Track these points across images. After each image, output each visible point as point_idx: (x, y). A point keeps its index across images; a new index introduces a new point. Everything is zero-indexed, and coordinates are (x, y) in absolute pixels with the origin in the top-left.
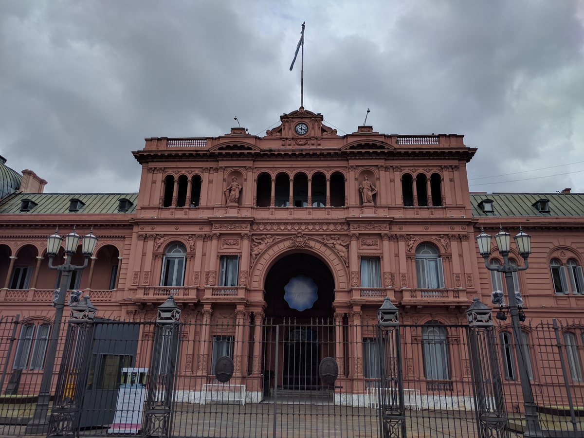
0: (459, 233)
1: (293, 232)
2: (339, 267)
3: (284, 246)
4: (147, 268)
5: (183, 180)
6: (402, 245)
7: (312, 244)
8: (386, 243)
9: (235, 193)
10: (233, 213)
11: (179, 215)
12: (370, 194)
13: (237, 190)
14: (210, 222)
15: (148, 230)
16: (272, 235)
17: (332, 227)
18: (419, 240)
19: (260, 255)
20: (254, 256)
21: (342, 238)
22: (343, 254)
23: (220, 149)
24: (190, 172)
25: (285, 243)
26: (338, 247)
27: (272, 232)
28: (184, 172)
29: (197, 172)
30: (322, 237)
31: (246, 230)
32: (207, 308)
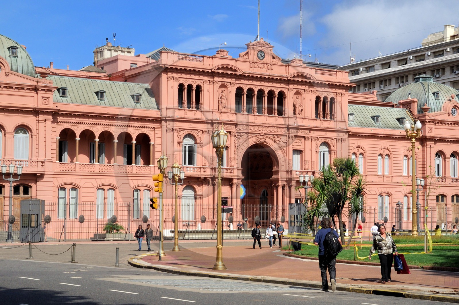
0: (342, 138)
1: (257, 132)
3: (252, 141)
6: (314, 143)
7: (268, 140)
8: (306, 142)
10: (224, 117)
11: (190, 115)
12: (300, 109)
13: (226, 100)
15: (172, 124)
16: (247, 133)
17: (279, 130)
18: (322, 141)
19: (240, 146)
22: (284, 148)
23: (217, 69)
24: (195, 82)
25: (253, 138)
26: (281, 143)
27: (247, 131)
28: (190, 82)
29: (199, 83)
30: (273, 136)
31: (233, 129)
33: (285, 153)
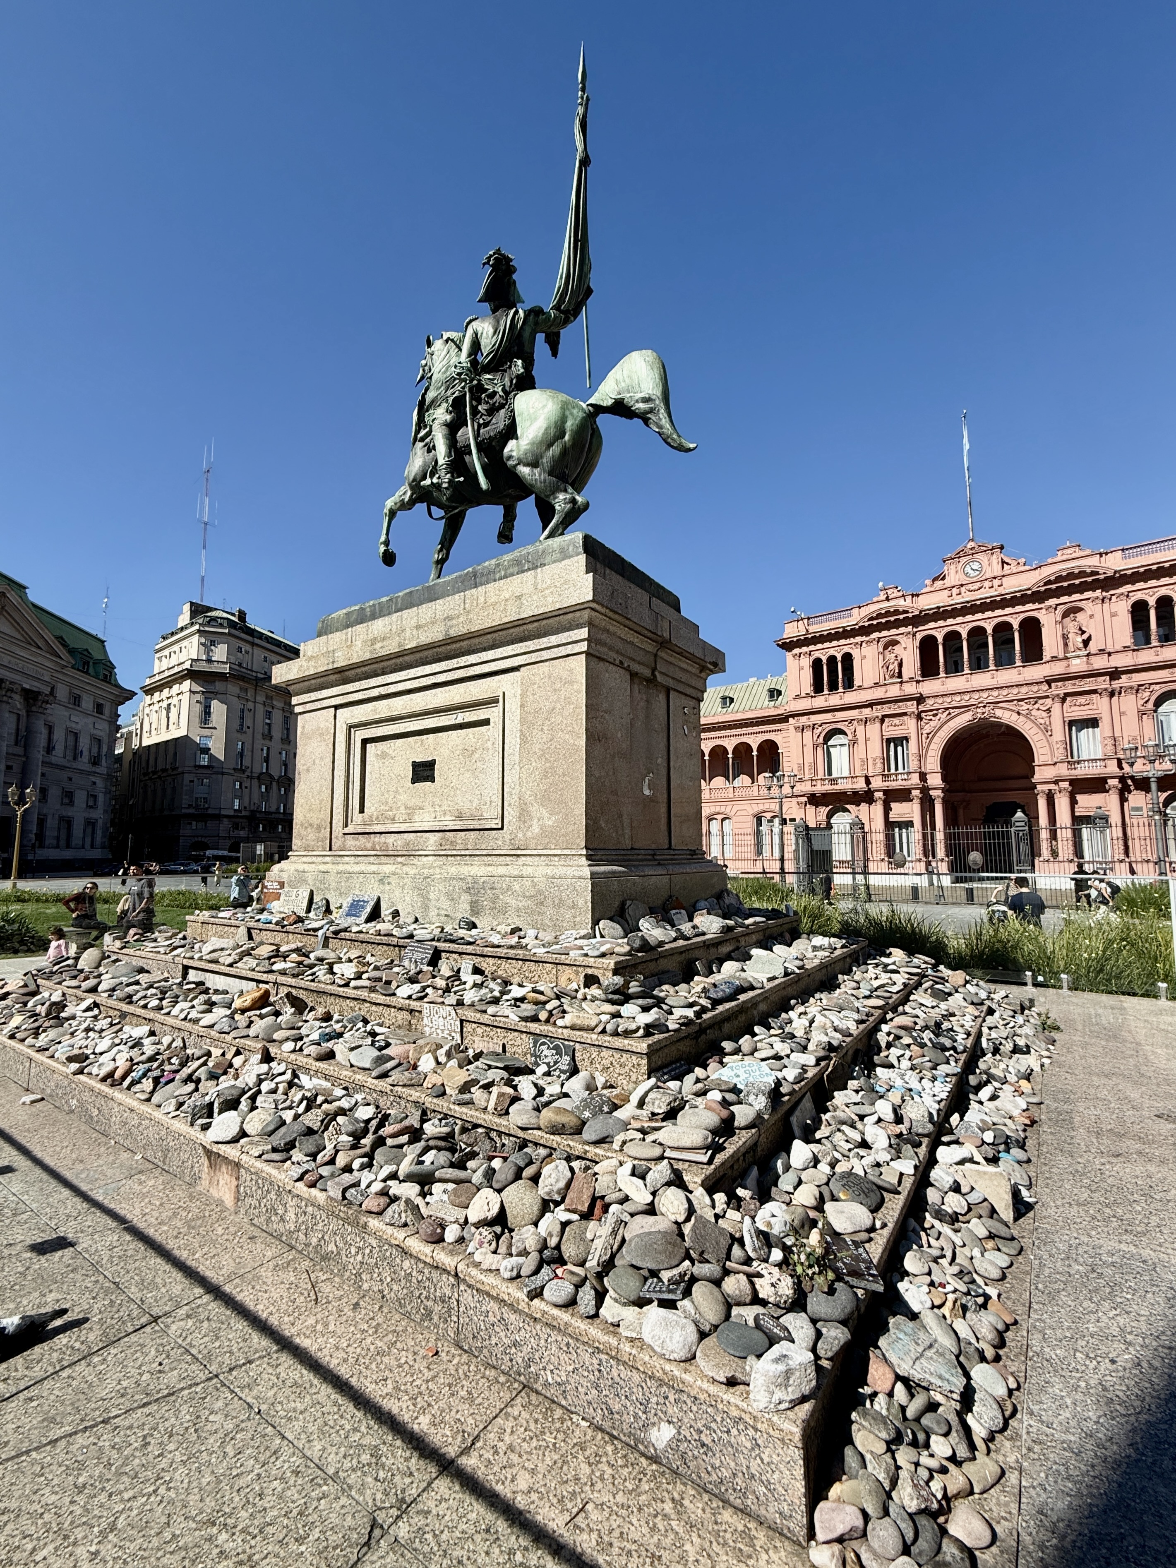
1: (972, 702)
2: (1041, 736)
3: (962, 721)
4: (809, 758)
5: (832, 659)
6: (1131, 699)
7: (998, 713)
8: (1106, 699)
9: (894, 667)
10: (894, 691)
11: (835, 700)
12: (1079, 639)
13: (896, 663)
14: (870, 705)
15: (803, 720)
16: (947, 709)
17: (1023, 690)
18: (1159, 690)
19: (932, 734)
20: (925, 736)
21: (1041, 701)
22: (1042, 721)
23: (869, 620)
24: (839, 651)
25: (963, 716)
26: (1034, 713)
27: (946, 705)
28: (832, 652)
29: (846, 649)
31: (911, 707)
32: (879, 795)
33: (1047, 730)
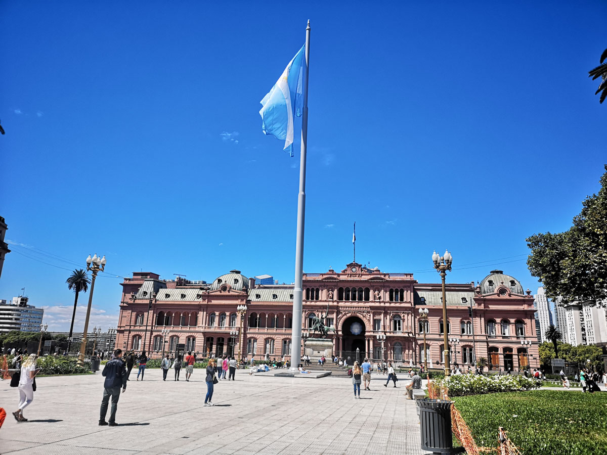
0: (408, 312)
1: (351, 310)
2: (367, 323)
3: (348, 315)
4: (303, 322)
5: (313, 289)
9: (331, 296)
11: (312, 303)
12: (378, 297)
13: (332, 294)
14: (323, 306)
17: (364, 309)
19: (340, 319)
20: (338, 319)
21: (368, 313)
22: (368, 319)
26: (366, 316)
27: (344, 310)
30: (362, 312)
31: (335, 310)
33: (369, 321)
